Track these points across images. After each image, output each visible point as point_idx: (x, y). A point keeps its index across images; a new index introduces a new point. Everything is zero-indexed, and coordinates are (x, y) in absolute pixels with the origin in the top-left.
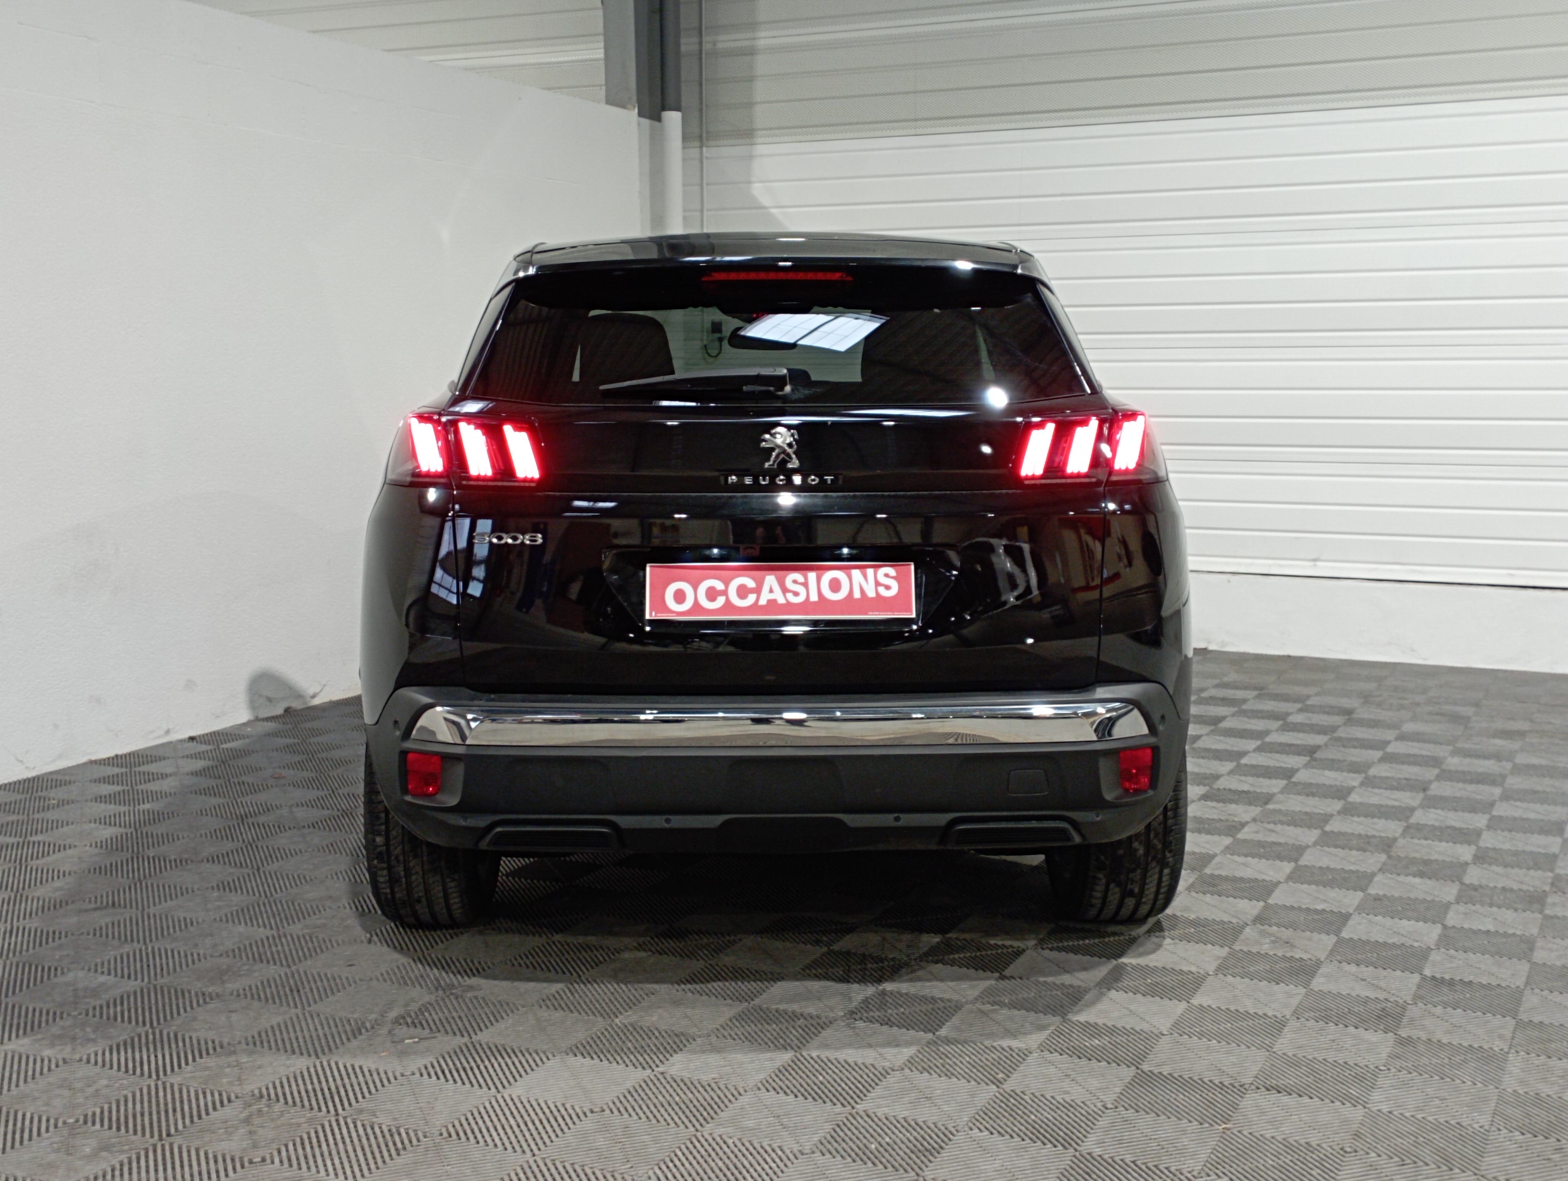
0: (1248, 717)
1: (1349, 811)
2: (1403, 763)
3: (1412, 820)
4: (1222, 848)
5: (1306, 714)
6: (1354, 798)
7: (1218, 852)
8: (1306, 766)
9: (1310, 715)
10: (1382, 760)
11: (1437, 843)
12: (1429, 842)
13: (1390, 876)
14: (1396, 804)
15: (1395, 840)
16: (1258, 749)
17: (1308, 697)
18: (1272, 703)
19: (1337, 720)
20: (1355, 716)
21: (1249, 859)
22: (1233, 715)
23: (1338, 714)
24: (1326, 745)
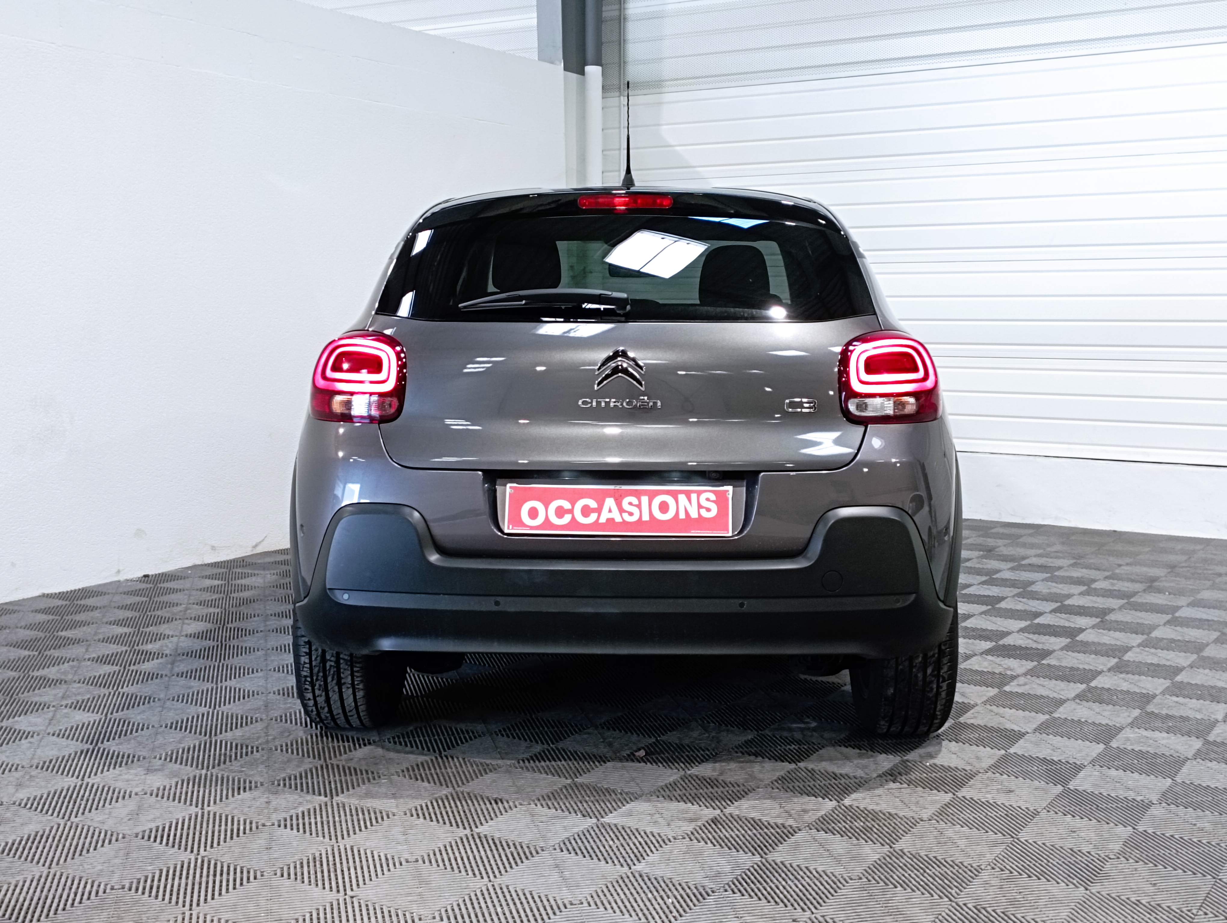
0: (1056, 583)
1: (1121, 668)
2: (1188, 626)
3: (1179, 678)
4: (985, 698)
5: (1111, 581)
6: (1129, 656)
7: (979, 702)
8: (1093, 627)
9: (1115, 581)
10: (1168, 622)
11: (1194, 701)
12: (1188, 700)
13: (1137, 730)
14: (1168, 663)
15: (1154, 696)
16: (1054, 611)
17: (1120, 565)
18: (1084, 570)
19: (1138, 587)
20: (1156, 584)
21: (1007, 709)
22: (1043, 580)
23: (1141, 582)
24: (1120, 608)
